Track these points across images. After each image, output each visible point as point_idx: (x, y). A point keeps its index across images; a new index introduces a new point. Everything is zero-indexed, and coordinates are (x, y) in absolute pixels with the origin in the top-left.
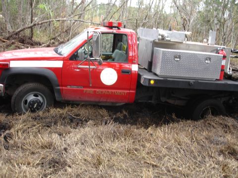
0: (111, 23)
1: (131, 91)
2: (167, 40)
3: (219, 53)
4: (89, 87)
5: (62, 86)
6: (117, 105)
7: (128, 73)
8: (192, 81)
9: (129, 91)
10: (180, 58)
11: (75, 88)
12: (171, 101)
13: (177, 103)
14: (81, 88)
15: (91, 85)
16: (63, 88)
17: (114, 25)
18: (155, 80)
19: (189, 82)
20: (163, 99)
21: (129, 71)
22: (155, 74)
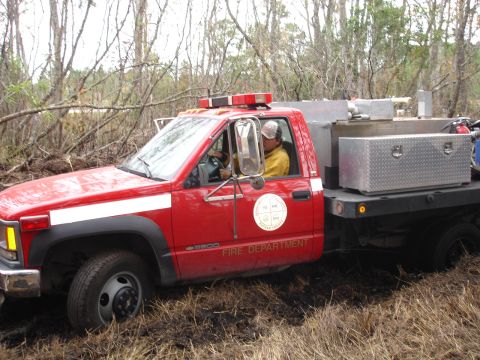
0: (252, 97)
1: (315, 236)
2: (364, 120)
3: (457, 132)
4: (233, 242)
5: (175, 249)
6: (280, 270)
7: (306, 197)
8: (430, 194)
9: (311, 237)
10: (400, 151)
11: (203, 248)
12: (377, 242)
13: (389, 242)
14: (216, 247)
15: (236, 237)
16: (178, 253)
17: (258, 101)
18: (366, 204)
19: (426, 197)
20: (363, 241)
21: (306, 195)
22: (356, 192)
